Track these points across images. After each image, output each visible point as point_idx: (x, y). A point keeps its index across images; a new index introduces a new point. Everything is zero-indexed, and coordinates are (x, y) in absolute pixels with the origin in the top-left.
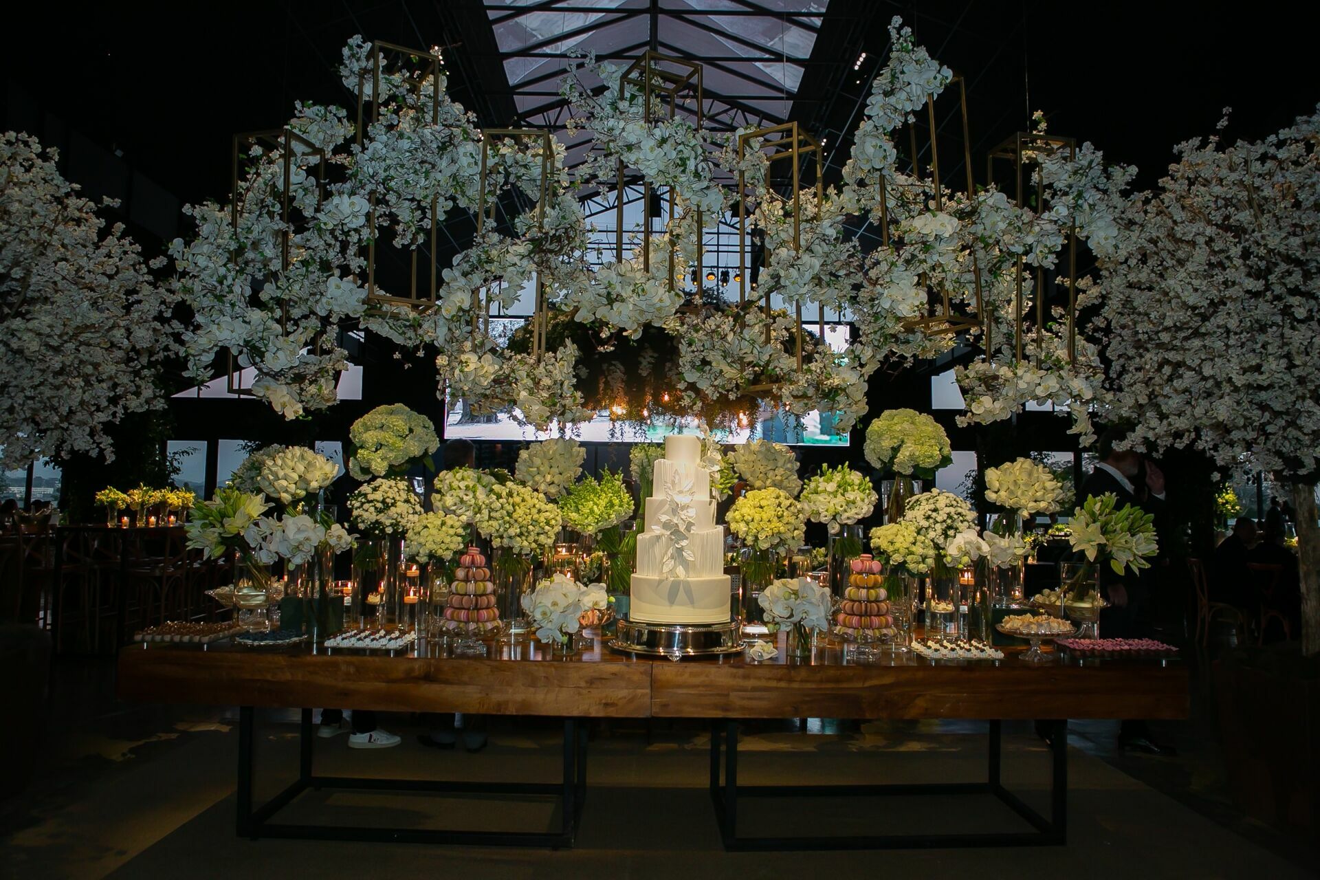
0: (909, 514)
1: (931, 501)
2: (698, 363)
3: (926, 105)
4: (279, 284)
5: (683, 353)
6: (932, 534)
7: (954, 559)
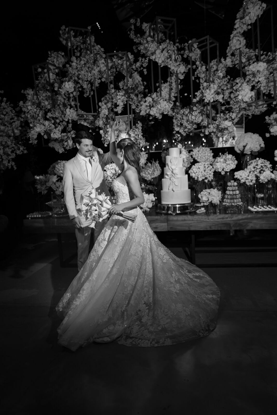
0: (249, 167)
1: (256, 162)
2: (179, 124)
3: (256, 20)
4: (52, 112)
5: (174, 122)
6: (256, 173)
7: (262, 180)
